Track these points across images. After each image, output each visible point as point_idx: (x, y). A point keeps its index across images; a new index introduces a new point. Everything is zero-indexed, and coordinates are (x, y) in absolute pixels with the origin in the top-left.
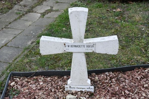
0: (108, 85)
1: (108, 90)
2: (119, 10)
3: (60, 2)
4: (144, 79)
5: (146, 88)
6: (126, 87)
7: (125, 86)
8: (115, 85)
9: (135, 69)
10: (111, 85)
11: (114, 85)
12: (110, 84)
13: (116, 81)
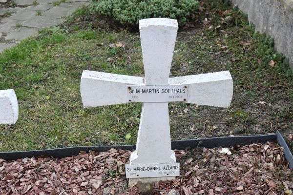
0: (15, 182)
1: (9, 191)
2: (119, 45)
3: (25, 27)
4: (86, 171)
5: (83, 189)
6: (46, 186)
7: (46, 184)
8: (27, 181)
9: (79, 154)
10: (20, 182)
11: (25, 181)
12: (18, 181)
13: (32, 175)
